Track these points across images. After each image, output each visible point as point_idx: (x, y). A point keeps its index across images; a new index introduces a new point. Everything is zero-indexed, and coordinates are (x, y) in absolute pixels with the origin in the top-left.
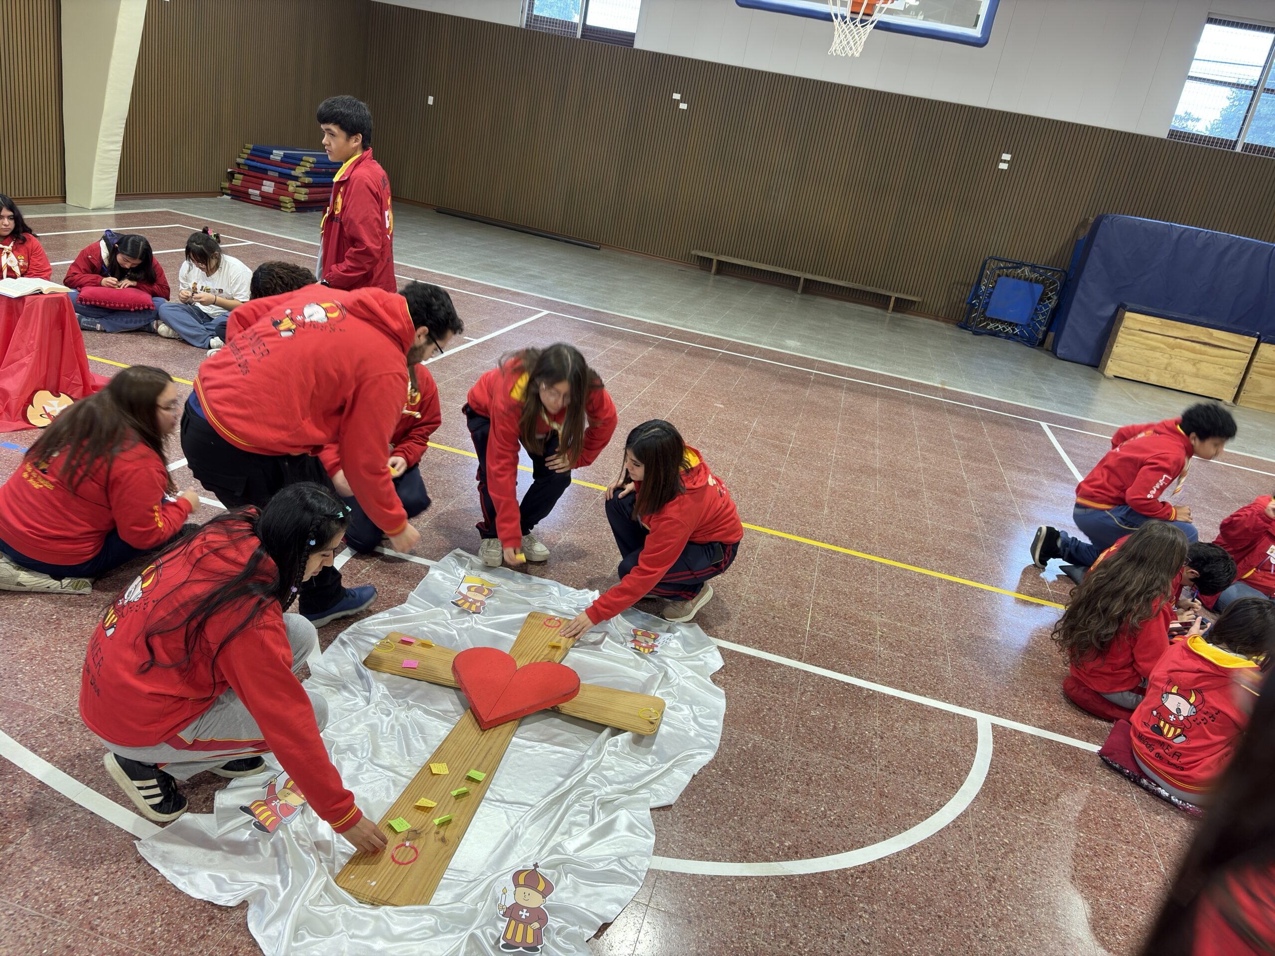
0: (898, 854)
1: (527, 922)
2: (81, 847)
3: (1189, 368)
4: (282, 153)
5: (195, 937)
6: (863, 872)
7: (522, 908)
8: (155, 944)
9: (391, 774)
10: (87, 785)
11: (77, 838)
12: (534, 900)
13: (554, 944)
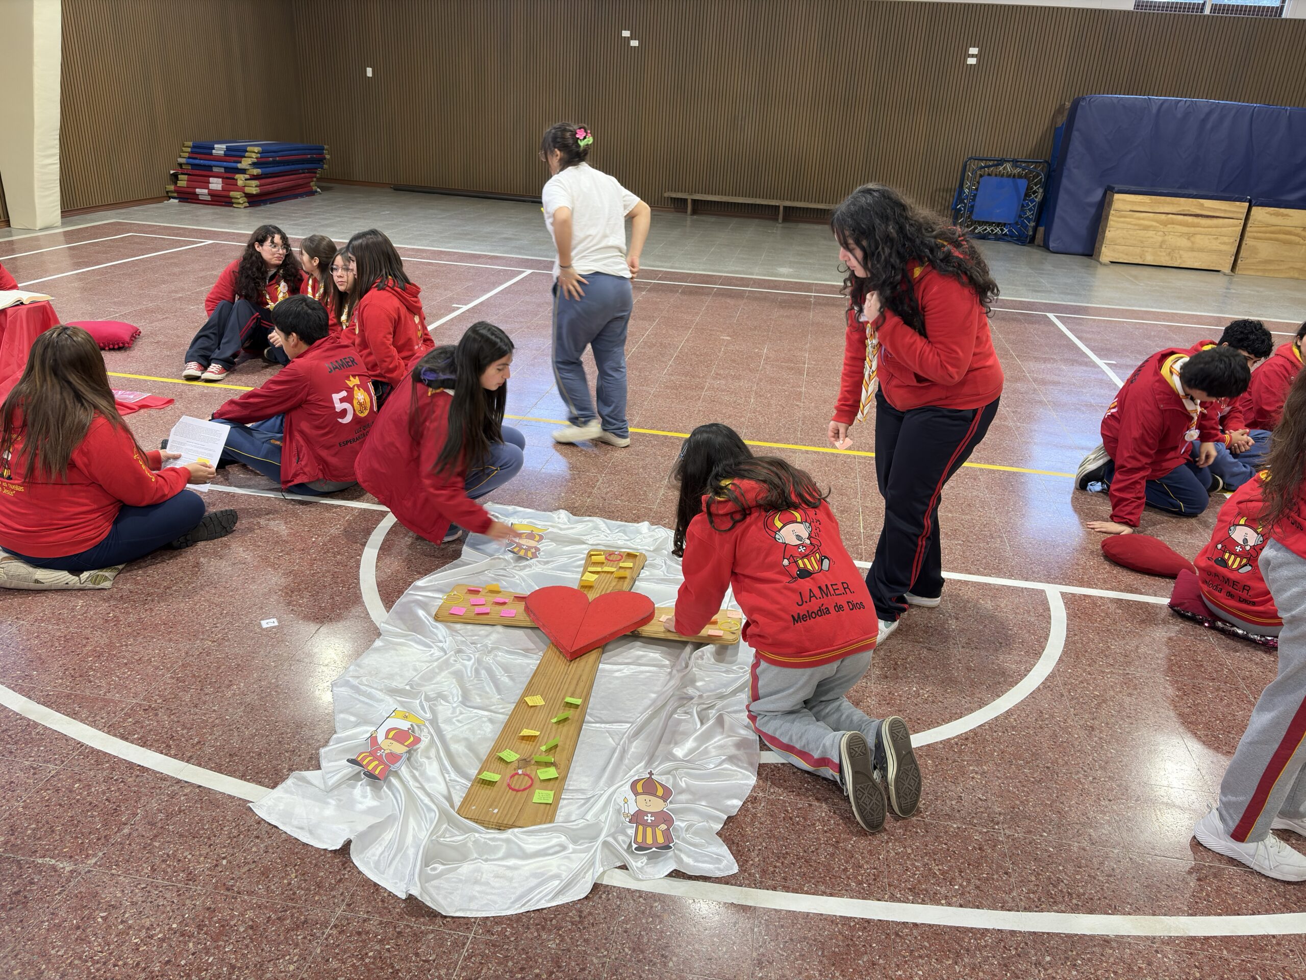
0: (996, 718)
1: (654, 825)
2: (196, 819)
3: (1184, 242)
4: (224, 146)
5: (333, 881)
6: (967, 739)
7: (646, 813)
8: (294, 894)
9: (486, 713)
10: (188, 761)
11: (190, 811)
12: (654, 805)
13: (684, 840)
